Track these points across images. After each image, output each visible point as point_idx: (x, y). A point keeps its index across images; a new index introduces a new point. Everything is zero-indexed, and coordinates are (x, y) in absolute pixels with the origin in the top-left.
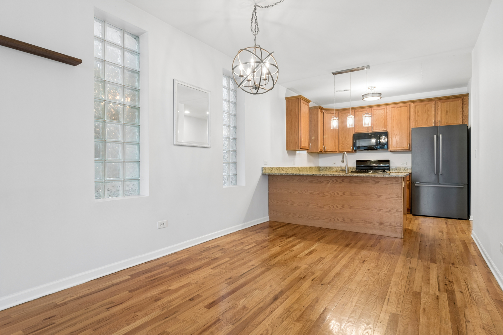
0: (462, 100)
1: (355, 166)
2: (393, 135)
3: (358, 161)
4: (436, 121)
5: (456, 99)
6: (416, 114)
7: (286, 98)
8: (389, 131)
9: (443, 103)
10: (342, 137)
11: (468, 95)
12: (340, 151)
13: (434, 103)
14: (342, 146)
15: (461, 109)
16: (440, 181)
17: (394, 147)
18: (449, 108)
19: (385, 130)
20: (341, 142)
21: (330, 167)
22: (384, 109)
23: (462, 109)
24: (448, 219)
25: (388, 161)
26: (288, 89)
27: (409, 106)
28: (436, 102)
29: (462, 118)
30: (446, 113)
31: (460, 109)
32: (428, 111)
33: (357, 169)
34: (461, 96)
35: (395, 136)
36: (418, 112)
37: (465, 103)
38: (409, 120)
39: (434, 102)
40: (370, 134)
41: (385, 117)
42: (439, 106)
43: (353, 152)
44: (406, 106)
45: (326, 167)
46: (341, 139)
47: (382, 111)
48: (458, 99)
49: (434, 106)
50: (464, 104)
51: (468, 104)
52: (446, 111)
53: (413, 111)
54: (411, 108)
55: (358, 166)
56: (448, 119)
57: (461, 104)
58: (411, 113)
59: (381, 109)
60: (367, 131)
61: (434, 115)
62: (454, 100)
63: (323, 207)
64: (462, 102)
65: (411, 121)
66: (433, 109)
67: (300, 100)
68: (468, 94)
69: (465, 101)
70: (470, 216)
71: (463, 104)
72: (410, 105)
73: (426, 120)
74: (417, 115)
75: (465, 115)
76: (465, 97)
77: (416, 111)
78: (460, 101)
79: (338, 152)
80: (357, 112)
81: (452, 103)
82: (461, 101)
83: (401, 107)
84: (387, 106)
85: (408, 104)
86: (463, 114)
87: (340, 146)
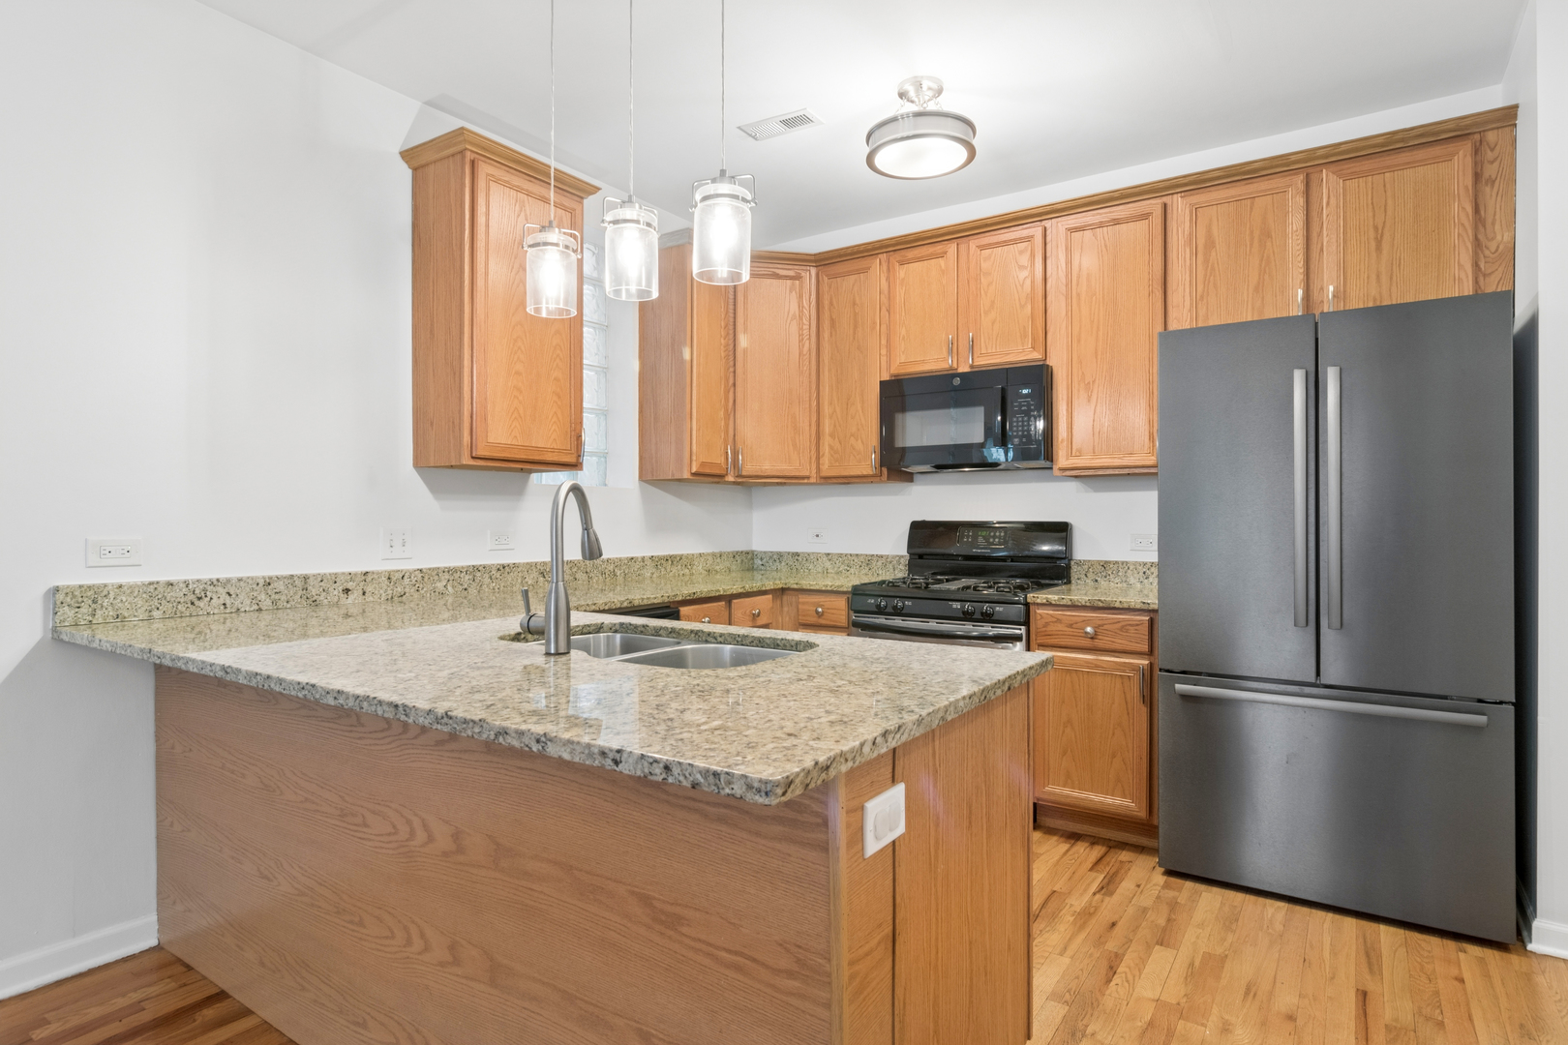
0: (1476, 151)
1: (902, 549)
2: (1075, 384)
3: (917, 527)
4: (1315, 295)
5: (1437, 150)
6: (1200, 256)
7: (408, 155)
8: (1057, 361)
9: (1352, 184)
10: (831, 404)
11: (1515, 116)
12: (823, 474)
13: (1301, 187)
14: (831, 447)
15: (1469, 209)
16: (1333, 673)
17: (1080, 454)
18: (1389, 212)
19: (1037, 355)
20: (827, 427)
21: (797, 554)
22: (1029, 239)
23: (1477, 210)
24: (1383, 928)
25: (1060, 530)
26: (429, 103)
27: (1158, 212)
28: (1314, 177)
29: (1476, 265)
30: (1373, 244)
31: (1460, 210)
32: (1269, 236)
33: (912, 566)
34: (1467, 127)
35: (1088, 387)
36: (1210, 244)
37: (1490, 171)
38: (1159, 294)
39: (1300, 178)
40: (957, 381)
41: (1033, 282)
42: (1333, 201)
43: (881, 482)
44: (1145, 216)
45: (780, 555)
46: (826, 409)
47: (1021, 252)
48: (1451, 147)
49: (1301, 201)
50: (1486, 175)
51: (1514, 173)
52: (1376, 228)
53: (1181, 242)
54: (1172, 225)
55: (921, 556)
56: (1384, 279)
57: (1469, 181)
58: (1172, 255)
59: (1015, 241)
60: (947, 366)
61: (1301, 258)
62: (1420, 154)
63: (361, 924)
64: (1476, 164)
65: (1174, 298)
66: (1296, 222)
67: (473, 162)
68: (1516, 107)
69: (1490, 155)
70: (1536, 924)
71: (1477, 177)
72: (1165, 206)
73: (1256, 289)
74: (1206, 261)
75: (1493, 246)
76: (1491, 136)
77: (1201, 242)
78: (1462, 157)
79: (812, 480)
80: (902, 263)
81: (1409, 178)
82: (1469, 160)
83: (1116, 222)
84: (1047, 224)
85: (1154, 205)
86: (1477, 244)
87: (826, 449)
